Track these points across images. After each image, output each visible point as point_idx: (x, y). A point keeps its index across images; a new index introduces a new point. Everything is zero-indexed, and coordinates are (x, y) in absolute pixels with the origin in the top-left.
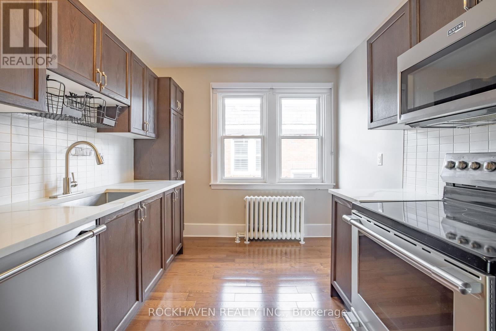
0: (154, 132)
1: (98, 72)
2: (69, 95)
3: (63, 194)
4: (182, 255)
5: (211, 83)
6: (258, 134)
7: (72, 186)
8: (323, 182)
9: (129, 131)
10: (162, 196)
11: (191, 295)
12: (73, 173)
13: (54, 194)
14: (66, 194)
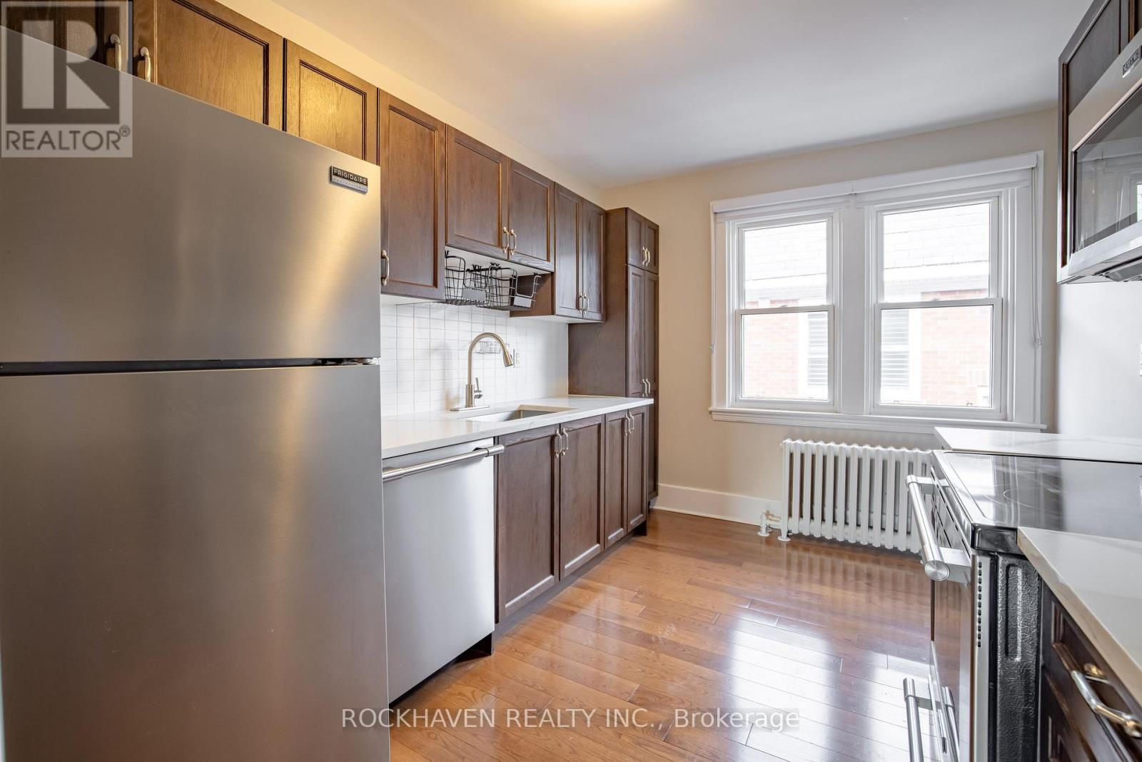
0: (600, 311)
1: (505, 232)
2: (472, 268)
3: (466, 407)
4: (643, 537)
5: (711, 204)
6: (823, 301)
7: (476, 397)
8: (1005, 419)
9: (553, 313)
10: (600, 422)
11: (640, 596)
12: (477, 379)
13: (456, 407)
14: (469, 407)
